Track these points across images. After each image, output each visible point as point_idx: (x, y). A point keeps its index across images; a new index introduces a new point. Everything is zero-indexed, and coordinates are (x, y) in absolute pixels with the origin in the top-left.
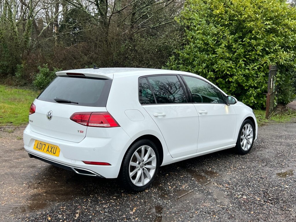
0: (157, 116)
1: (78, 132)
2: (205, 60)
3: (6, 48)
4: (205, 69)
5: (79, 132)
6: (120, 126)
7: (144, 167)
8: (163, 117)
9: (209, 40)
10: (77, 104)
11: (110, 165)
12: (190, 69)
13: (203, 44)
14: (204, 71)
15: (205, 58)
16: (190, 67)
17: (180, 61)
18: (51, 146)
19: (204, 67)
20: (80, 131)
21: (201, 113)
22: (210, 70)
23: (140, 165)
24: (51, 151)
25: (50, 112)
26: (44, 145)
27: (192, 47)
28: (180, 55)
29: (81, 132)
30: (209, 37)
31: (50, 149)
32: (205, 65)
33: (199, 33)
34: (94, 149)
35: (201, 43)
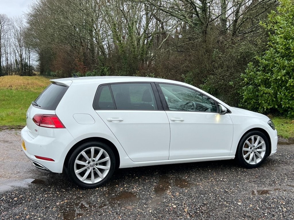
0: (111, 121)
1: (35, 131)
2: (286, 66)
3: (126, 60)
4: (284, 76)
6: (65, 128)
7: (95, 167)
8: (119, 122)
9: (291, 44)
10: (40, 107)
11: (54, 161)
12: (269, 76)
13: (284, 48)
14: (283, 78)
15: (285, 64)
16: (269, 74)
17: (259, 68)
19: (283, 74)
21: (174, 121)
22: (292, 77)
23: (90, 164)
27: (273, 53)
28: (260, 62)
30: (291, 40)
32: (285, 71)
33: (281, 37)
34: (41, 146)
35: (282, 48)
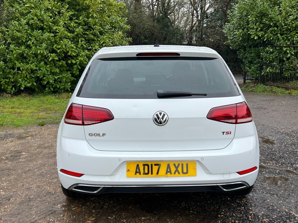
1: (223, 134)
5: (225, 133)
10: (205, 95)
18: (174, 165)
20: (227, 132)
24: (177, 170)
25: (160, 114)
26: (155, 165)
29: (229, 133)
31: (173, 169)
34: (250, 153)
